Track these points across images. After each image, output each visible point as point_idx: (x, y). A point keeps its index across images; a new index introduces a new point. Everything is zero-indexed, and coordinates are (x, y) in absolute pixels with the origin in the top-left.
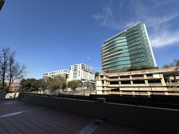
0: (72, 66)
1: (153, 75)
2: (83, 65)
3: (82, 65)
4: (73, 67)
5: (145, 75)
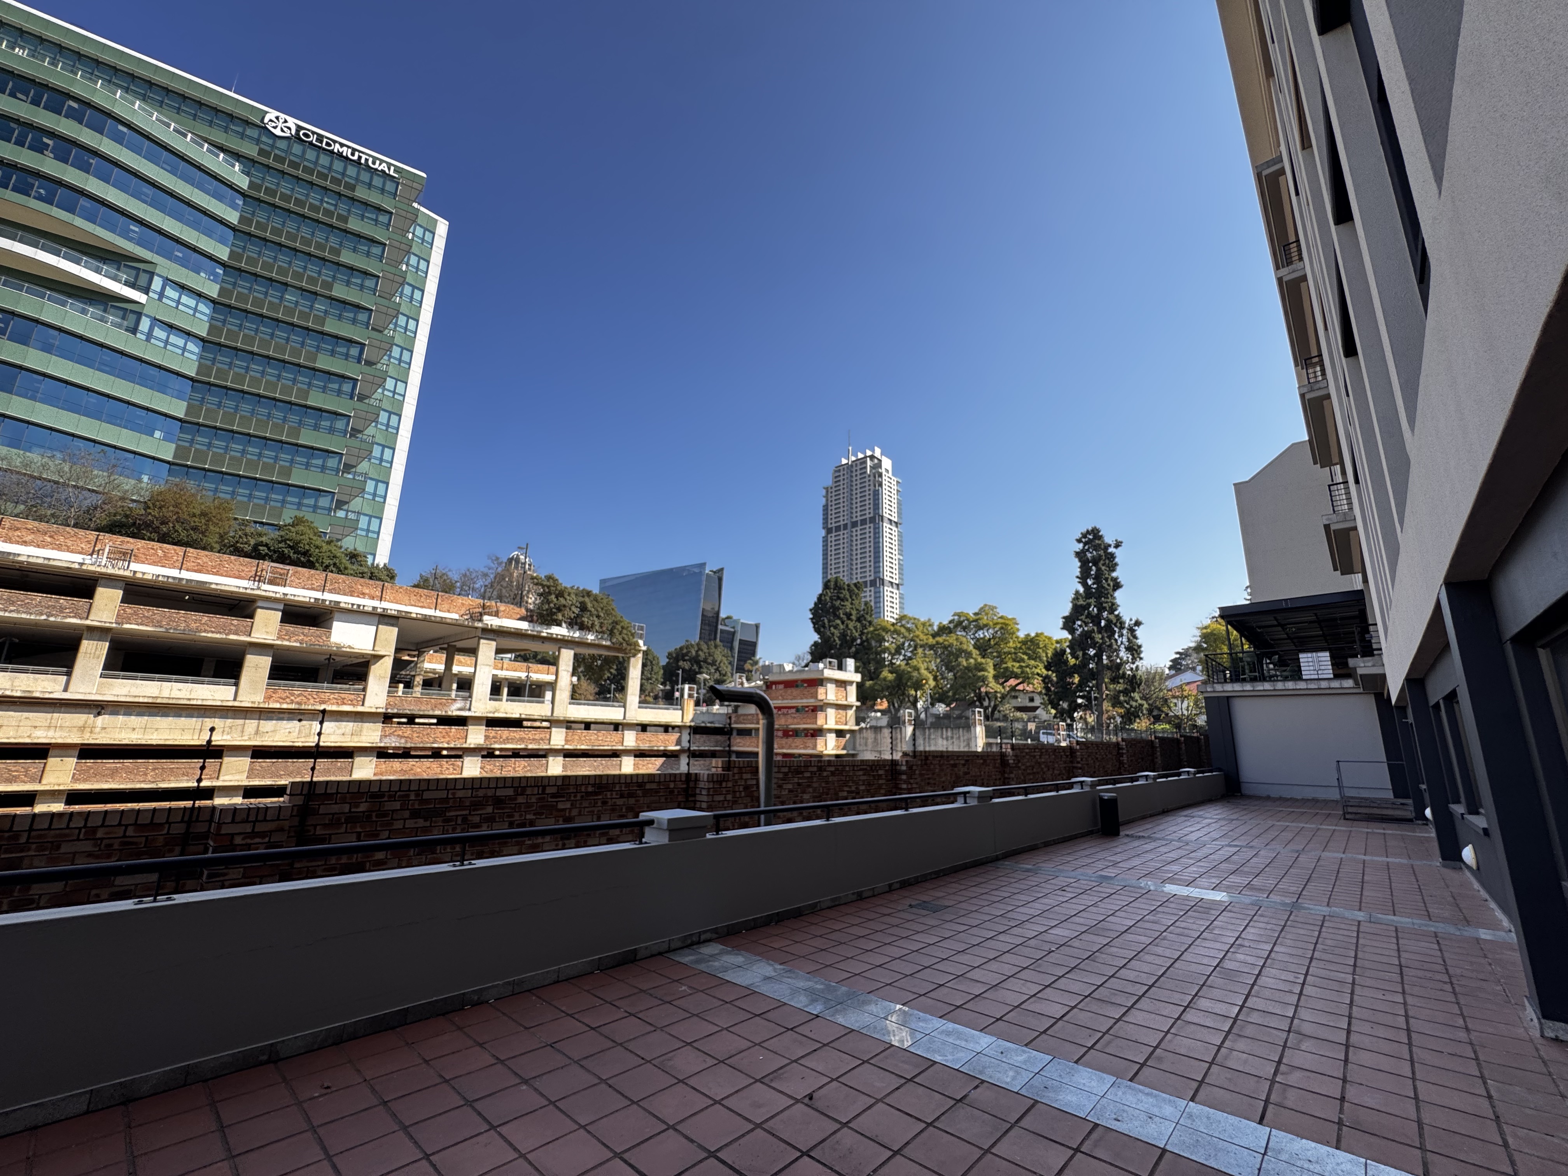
1: (336, 624)
5: (273, 612)
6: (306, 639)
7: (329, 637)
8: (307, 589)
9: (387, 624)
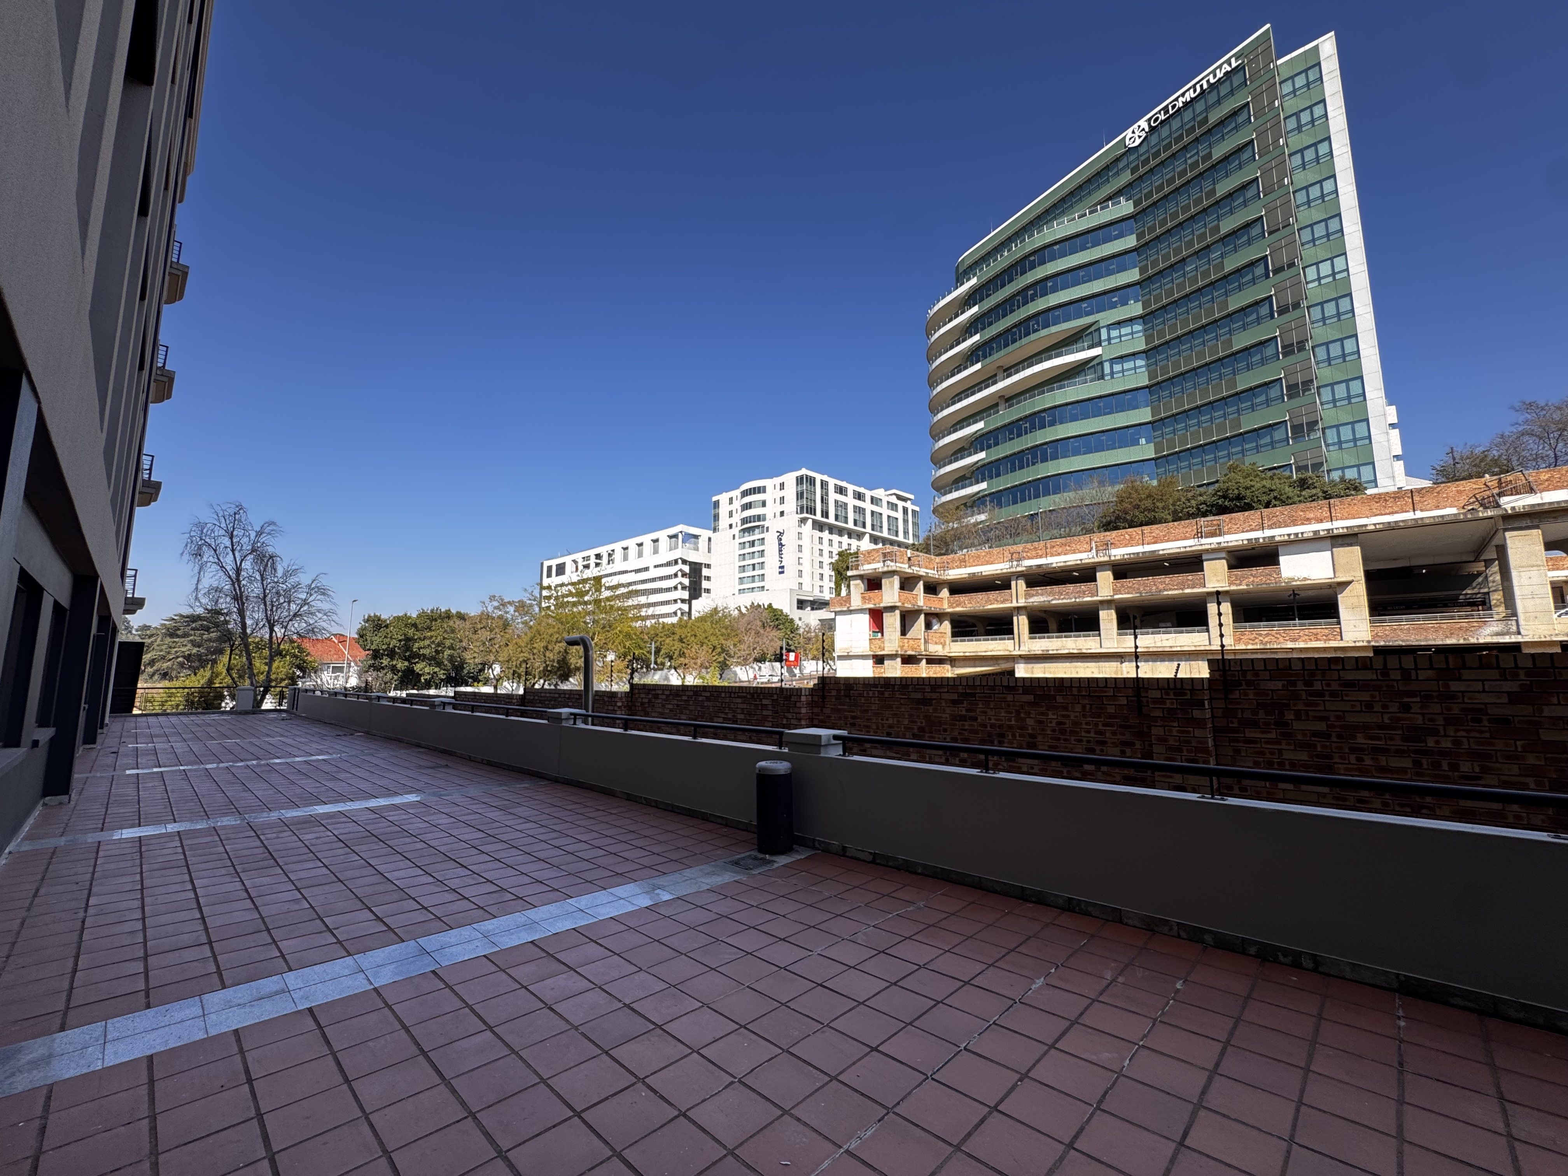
0: (723, 498)
1: (1282, 559)
2: (812, 481)
3: (800, 480)
4: (737, 504)
5: (1217, 561)
6: (1256, 580)
7: (1279, 573)
8: (1247, 531)
9: (1342, 545)
